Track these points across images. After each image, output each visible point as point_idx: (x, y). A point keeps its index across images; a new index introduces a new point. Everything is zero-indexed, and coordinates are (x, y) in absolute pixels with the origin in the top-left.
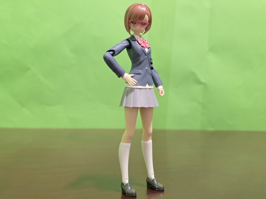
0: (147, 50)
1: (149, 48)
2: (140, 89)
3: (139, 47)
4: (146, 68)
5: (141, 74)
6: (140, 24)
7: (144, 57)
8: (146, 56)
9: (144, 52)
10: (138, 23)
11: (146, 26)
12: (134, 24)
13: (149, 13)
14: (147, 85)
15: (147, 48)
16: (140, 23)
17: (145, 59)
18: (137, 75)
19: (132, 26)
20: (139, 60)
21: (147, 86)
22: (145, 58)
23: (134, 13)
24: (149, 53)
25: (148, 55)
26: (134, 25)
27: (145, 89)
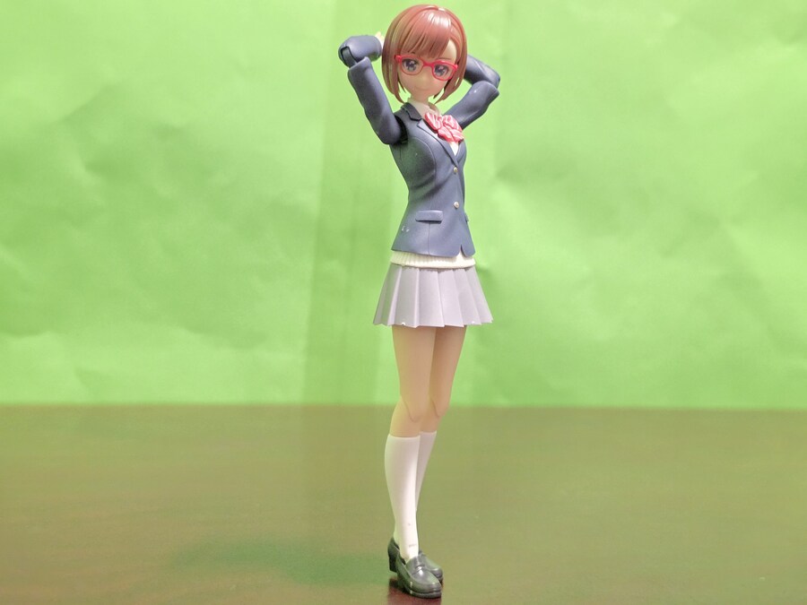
0: (455, 148)
1: (460, 142)
2: (439, 270)
3: (433, 138)
4: (456, 204)
5: (439, 222)
6: (429, 69)
7: (449, 167)
8: (453, 166)
9: (447, 153)
10: (425, 64)
11: (447, 76)
12: (412, 65)
13: (459, 36)
14: (460, 255)
15: (455, 141)
16: (431, 65)
17: (451, 174)
18: (427, 225)
19: (405, 73)
20: (433, 178)
21: (460, 261)
22: (450, 171)
23: (413, 33)
24: (462, 157)
25: (458, 162)
26: (411, 69)
27: (454, 269)
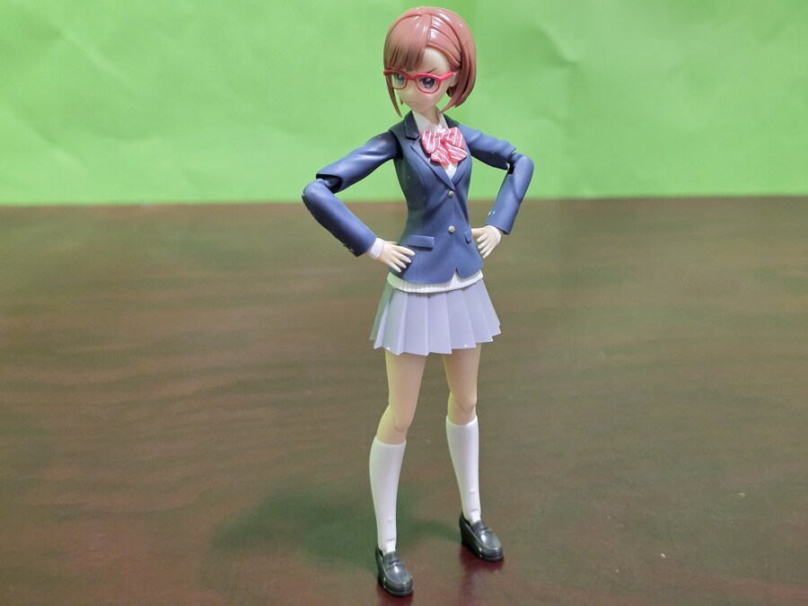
0: (451, 172)
1: (458, 162)
4: (451, 228)
6: (413, 83)
8: (447, 190)
10: (408, 78)
12: (401, 79)
18: (417, 250)
21: (455, 284)
22: (444, 196)
25: (455, 185)
26: (401, 82)
